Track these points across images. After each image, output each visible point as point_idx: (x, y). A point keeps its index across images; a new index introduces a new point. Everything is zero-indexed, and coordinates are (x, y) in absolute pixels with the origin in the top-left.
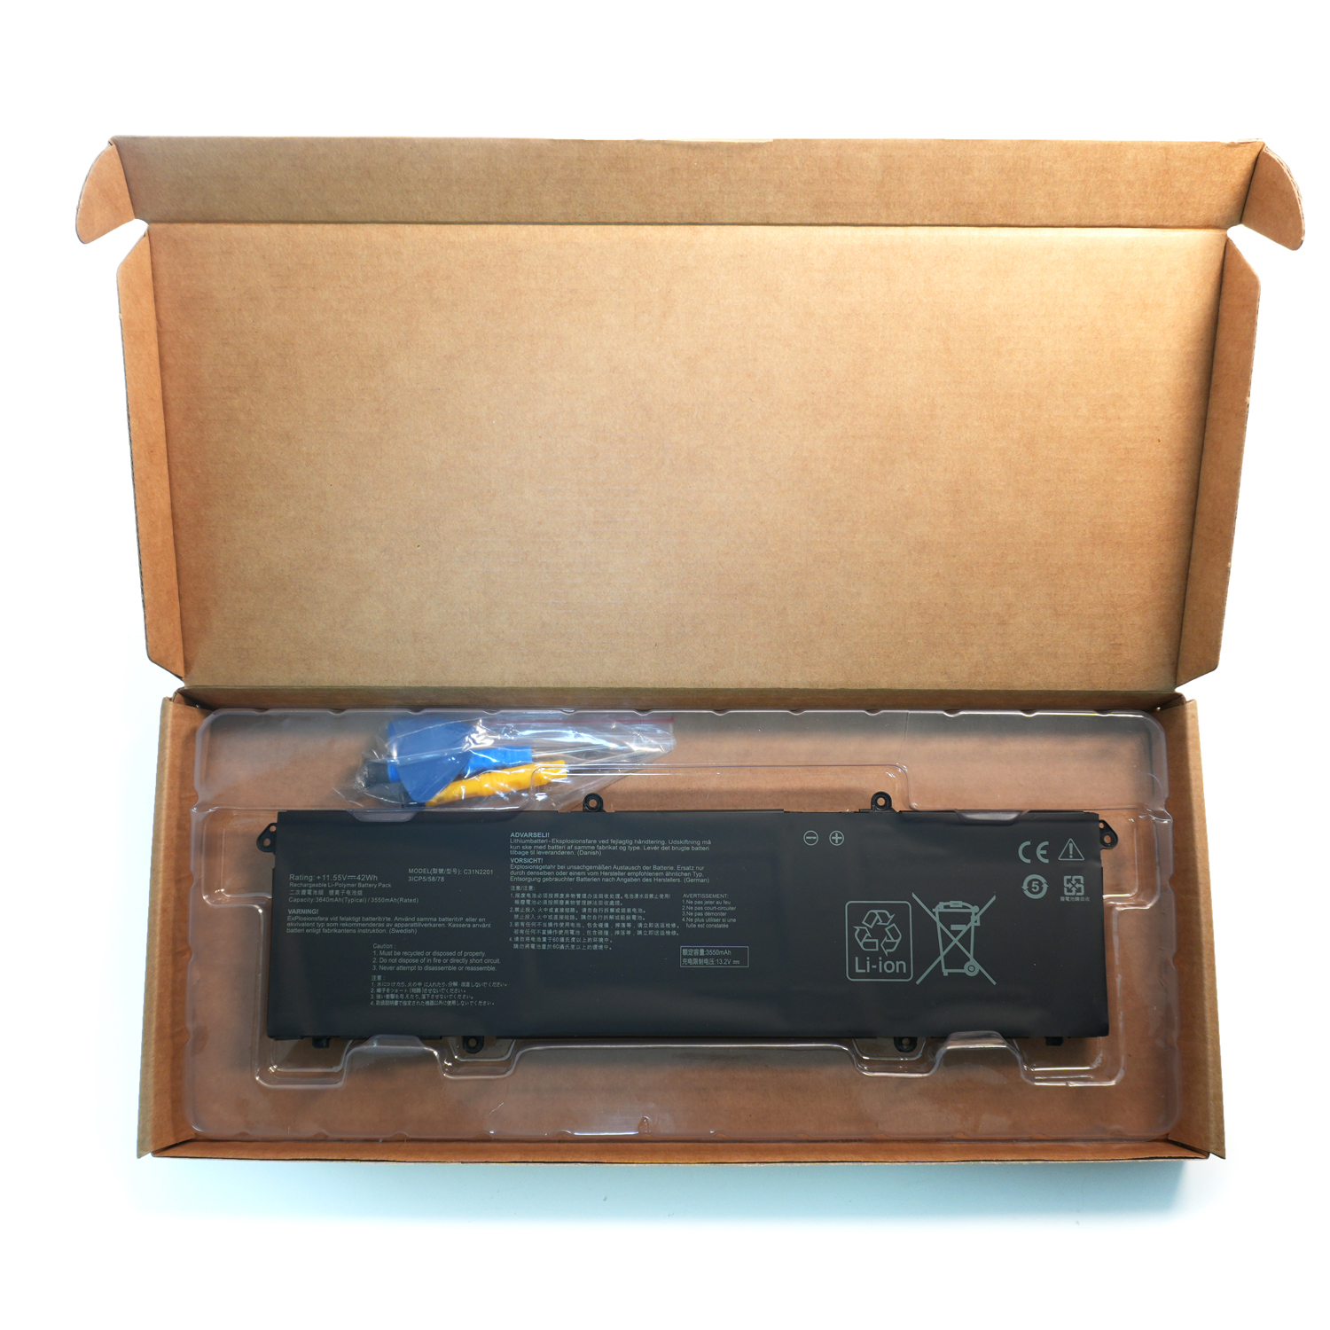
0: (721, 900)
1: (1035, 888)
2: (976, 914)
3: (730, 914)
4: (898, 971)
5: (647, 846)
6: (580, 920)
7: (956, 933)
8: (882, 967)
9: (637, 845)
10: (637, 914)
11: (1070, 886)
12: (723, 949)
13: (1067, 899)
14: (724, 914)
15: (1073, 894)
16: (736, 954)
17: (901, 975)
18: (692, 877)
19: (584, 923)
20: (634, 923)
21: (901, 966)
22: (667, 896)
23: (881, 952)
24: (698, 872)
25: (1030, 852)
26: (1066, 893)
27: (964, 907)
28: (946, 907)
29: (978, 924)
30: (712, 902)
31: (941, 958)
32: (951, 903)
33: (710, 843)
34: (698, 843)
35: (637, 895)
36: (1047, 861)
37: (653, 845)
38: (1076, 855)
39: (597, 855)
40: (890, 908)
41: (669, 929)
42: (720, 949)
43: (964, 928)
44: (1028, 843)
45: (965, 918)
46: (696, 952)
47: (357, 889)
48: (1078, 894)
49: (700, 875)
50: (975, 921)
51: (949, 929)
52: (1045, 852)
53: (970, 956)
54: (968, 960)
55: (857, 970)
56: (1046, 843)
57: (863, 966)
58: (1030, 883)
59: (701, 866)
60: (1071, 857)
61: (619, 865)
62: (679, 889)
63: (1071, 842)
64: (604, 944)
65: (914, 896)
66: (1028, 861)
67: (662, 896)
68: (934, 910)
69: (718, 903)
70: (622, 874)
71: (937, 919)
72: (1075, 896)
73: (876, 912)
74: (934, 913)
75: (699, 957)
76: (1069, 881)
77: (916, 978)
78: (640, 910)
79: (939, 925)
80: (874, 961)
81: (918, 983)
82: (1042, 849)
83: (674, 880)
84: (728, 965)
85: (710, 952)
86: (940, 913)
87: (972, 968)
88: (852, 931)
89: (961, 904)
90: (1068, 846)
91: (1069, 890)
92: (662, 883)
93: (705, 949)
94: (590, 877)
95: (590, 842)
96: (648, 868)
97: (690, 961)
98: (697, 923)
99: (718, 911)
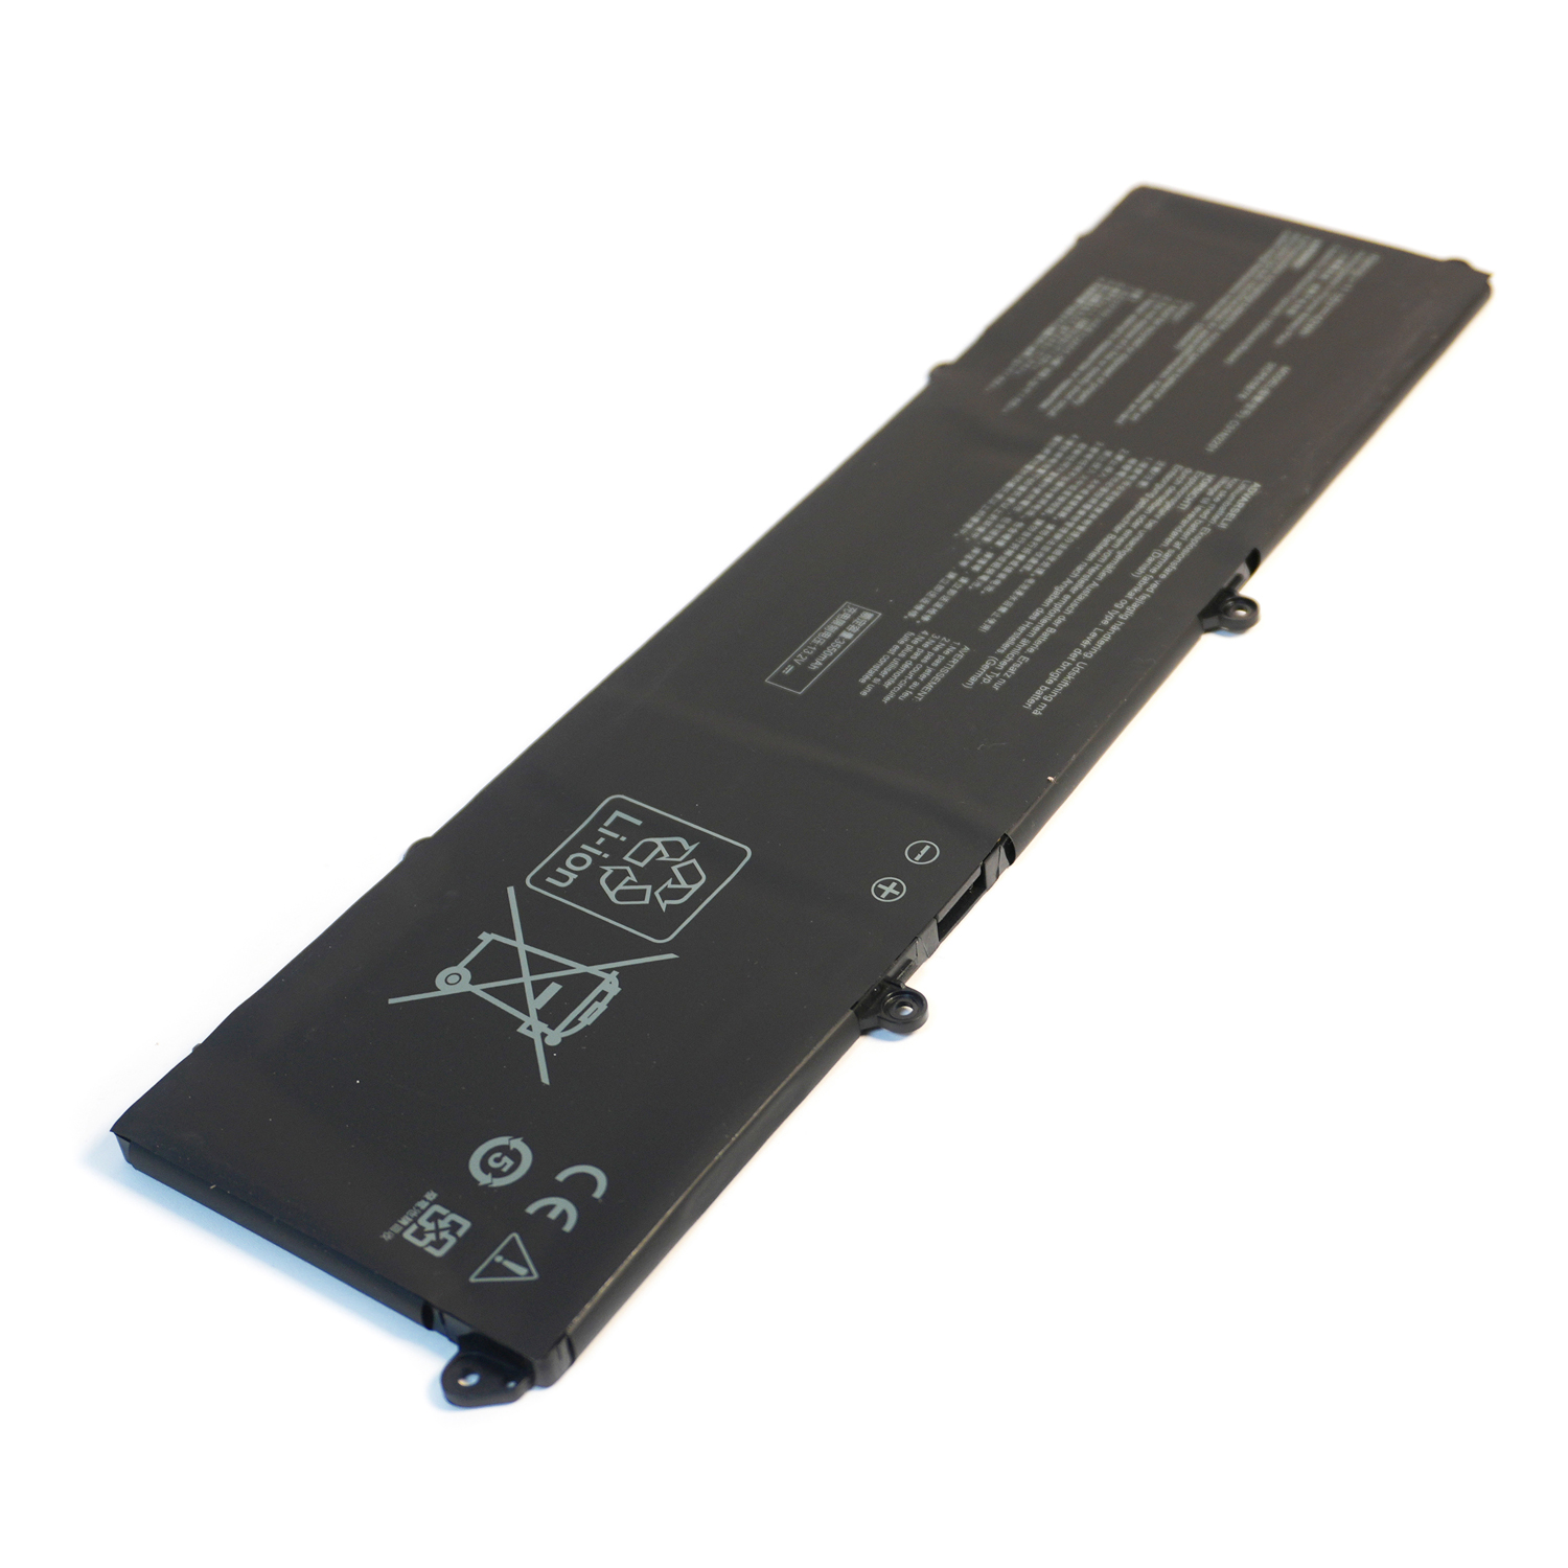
0: (917, 691)
1: (497, 1160)
2: (544, 1036)
3: (880, 691)
4: (560, 870)
5: (1100, 635)
6: (1038, 515)
7: (539, 988)
8: (588, 853)
9: (1112, 623)
10: (986, 584)
11: (443, 1224)
12: (825, 663)
13: (423, 1204)
14: (888, 684)
15: (423, 1221)
16: (803, 673)
17: (550, 870)
18: (992, 669)
19: (1029, 521)
20: (973, 576)
21: (564, 879)
22: (986, 628)
23: (616, 859)
24: (995, 680)
25: (579, 1189)
26: (437, 1208)
27: (575, 1022)
28: (603, 994)
29: (522, 1030)
30: (923, 677)
31: (519, 943)
32: (602, 1006)
33: (1036, 712)
34: (1049, 699)
35: (1020, 593)
36: (532, 1209)
37: (1094, 642)
38: (496, 1269)
39: (1135, 569)
40: (679, 913)
41: (924, 610)
42: (829, 659)
43: (535, 1004)
44: (598, 1194)
45: (551, 1015)
46: (853, 628)
47: (1301, 310)
48: (414, 1228)
49: (988, 680)
50: (532, 1026)
51: (557, 980)
52: (553, 1215)
53: (477, 990)
54: (473, 982)
55: (617, 814)
56: (568, 1227)
57: (619, 825)
58: (516, 1157)
59: (1002, 687)
60: (499, 1259)
61: (1094, 592)
62: (985, 647)
63: (530, 1274)
64: (972, 531)
65: (672, 956)
66: (561, 1177)
67: (992, 622)
68: (615, 973)
69: (915, 684)
70: (1074, 590)
71: (595, 970)
72: (415, 1220)
73: (695, 887)
74: (609, 971)
75: (843, 629)
76: (454, 1227)
77: (522, 894)
78: (990, 589)
79: (580, 968)
80: (610, 844)
81: (511, 891)
82: (564, 1216)
83: (1006, 645)
84: (795, 657)
85: (838, 644)
86: (601, 980)
87: (454, 980)
88: (691, 836)
89: (586, 1020)
90: (525, 1265)
91: (436, 1217)
92: (1015, 629)
93: (848, 641)
94: (1104, 550)
95: (1168, 571)
96: (1058, 622)
97: (846, 616)
98: (903, 647)
99: (902, 678)
